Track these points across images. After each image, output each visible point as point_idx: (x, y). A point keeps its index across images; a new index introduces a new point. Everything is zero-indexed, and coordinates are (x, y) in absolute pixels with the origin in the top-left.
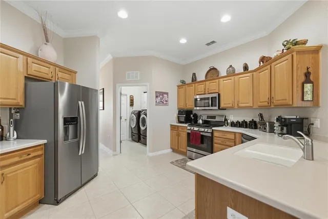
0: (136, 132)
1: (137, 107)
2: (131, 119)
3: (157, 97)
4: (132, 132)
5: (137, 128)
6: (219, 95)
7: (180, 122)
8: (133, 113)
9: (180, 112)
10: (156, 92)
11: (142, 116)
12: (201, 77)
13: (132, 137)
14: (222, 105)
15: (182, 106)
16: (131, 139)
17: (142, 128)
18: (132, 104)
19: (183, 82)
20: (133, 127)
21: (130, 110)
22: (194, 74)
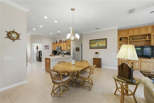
0: (39, 58)
1: (39, 50)
2: (37, 54)
3: (45, 47)
4: (37, 58)
5: (39, 57)
6: (61, 47)
7: (53, 54)
8: (38, 52)
9: (53, 51)
10: (45, 46)
11: (41, 53)
12: (58, 42)
13: (37, 60)
14: (62, 50)
15: (53, 50)
16: (37, 61)
17: (41, 56)
18: (37, 48)
19: (54, 43)
20: (38, 56)
21: (37, 51)
22: (57, 41)
